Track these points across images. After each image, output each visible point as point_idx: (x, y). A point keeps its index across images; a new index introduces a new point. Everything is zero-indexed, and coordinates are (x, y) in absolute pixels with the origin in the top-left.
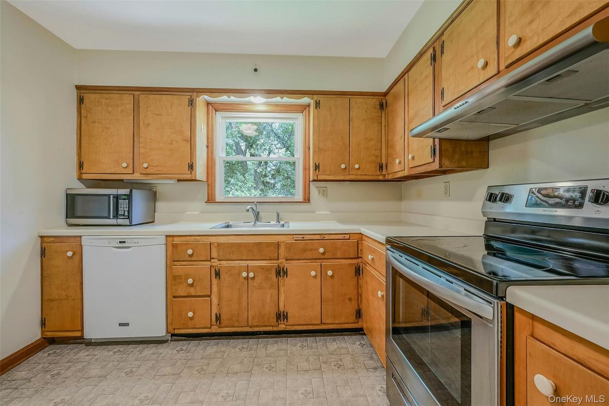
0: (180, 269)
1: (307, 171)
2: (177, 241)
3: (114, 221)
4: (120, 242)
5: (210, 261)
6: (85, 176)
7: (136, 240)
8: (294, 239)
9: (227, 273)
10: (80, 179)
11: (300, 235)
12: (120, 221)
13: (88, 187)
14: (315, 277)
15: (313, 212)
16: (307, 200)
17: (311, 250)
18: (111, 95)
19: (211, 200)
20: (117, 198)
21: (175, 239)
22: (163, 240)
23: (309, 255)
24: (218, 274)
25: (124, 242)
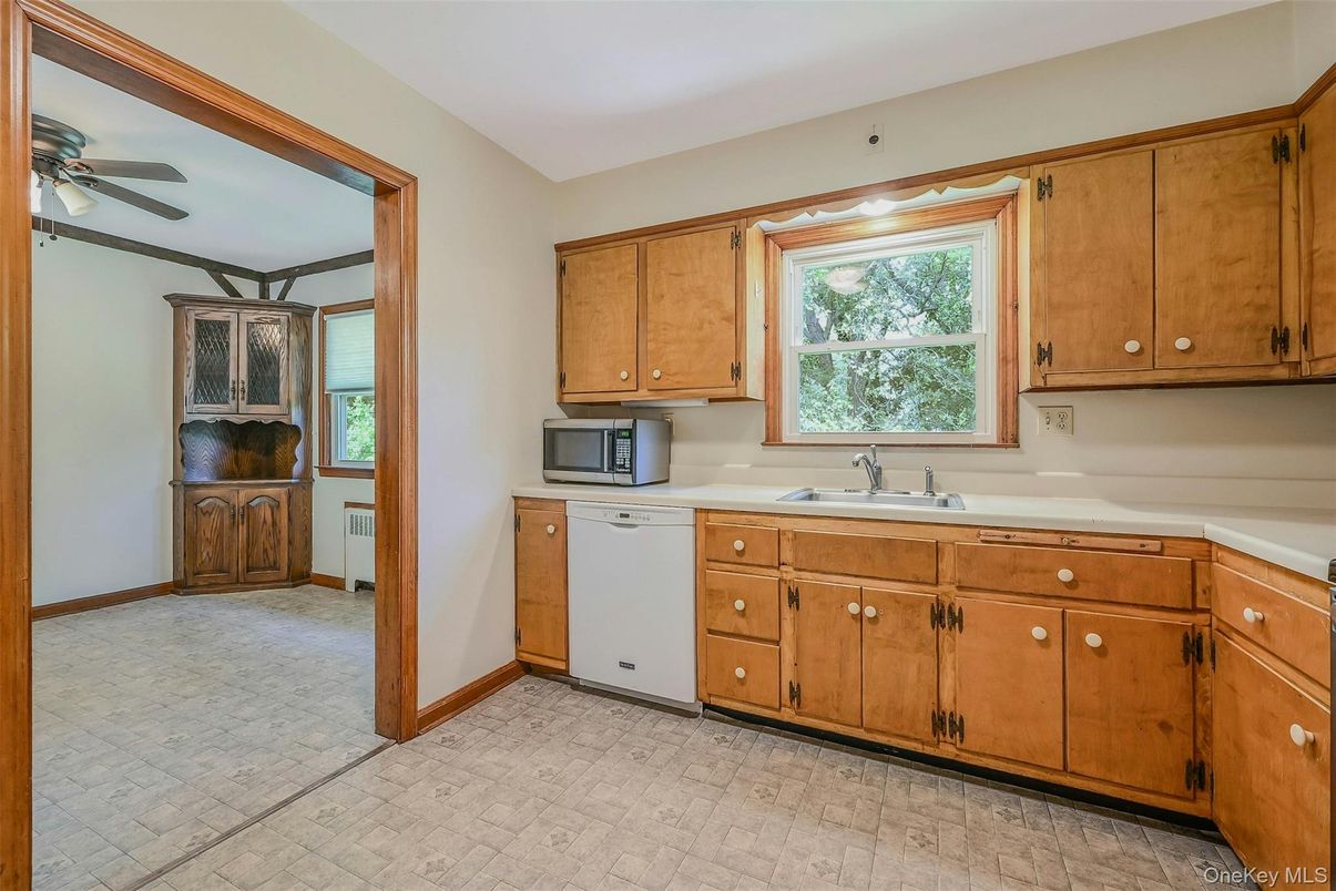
0: (720, 576)
1: (1010, 366)
2: (714, 520)
3: (608, 478)
4: (622, 515)
5: (778, 569)
6: (567, 399)
7: (646, 514)
8: (982, 538)
9: (814, 598)
10: (561, 403)
11: (997, 528)
12: (618, 478)
13: (571, 417)
14: (1045, 643)
15: (1033, 472)
16: (1010, 439)
17: (1033, 571)
18: (603, 252)
19: (772, 439)
20: (614, 434)
21: (711, 516)
22: (689, 518)
23: (1027, 582)
24: (794, 598)
25: (627, 516)
